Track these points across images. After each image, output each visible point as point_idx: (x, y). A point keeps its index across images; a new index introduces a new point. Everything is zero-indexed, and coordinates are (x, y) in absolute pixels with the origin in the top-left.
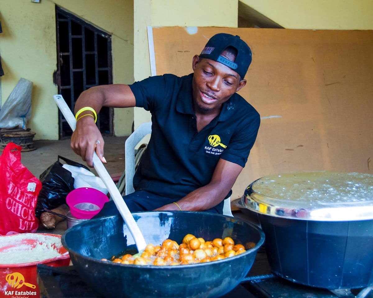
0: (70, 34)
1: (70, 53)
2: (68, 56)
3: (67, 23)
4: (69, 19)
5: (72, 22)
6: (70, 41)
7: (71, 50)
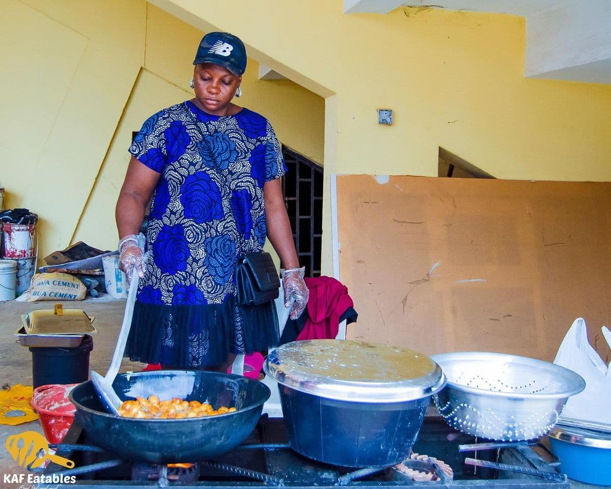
0: (298, 177)
1: (297, 198)
2: (295, 201)
3: (294, 165)
4: (297, 160)
5: (301, 164)
6: (298, 185)
7: (298, 194)
